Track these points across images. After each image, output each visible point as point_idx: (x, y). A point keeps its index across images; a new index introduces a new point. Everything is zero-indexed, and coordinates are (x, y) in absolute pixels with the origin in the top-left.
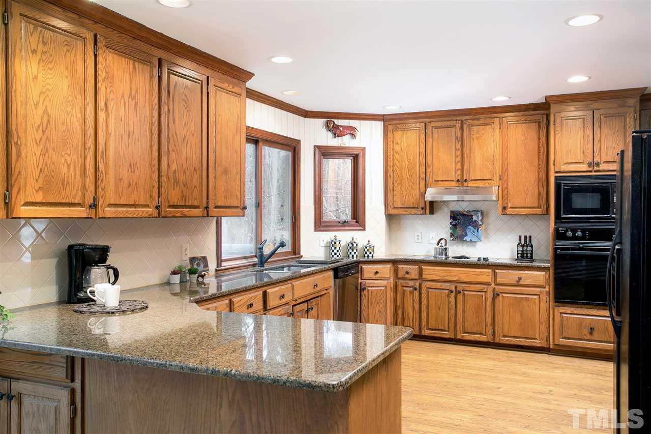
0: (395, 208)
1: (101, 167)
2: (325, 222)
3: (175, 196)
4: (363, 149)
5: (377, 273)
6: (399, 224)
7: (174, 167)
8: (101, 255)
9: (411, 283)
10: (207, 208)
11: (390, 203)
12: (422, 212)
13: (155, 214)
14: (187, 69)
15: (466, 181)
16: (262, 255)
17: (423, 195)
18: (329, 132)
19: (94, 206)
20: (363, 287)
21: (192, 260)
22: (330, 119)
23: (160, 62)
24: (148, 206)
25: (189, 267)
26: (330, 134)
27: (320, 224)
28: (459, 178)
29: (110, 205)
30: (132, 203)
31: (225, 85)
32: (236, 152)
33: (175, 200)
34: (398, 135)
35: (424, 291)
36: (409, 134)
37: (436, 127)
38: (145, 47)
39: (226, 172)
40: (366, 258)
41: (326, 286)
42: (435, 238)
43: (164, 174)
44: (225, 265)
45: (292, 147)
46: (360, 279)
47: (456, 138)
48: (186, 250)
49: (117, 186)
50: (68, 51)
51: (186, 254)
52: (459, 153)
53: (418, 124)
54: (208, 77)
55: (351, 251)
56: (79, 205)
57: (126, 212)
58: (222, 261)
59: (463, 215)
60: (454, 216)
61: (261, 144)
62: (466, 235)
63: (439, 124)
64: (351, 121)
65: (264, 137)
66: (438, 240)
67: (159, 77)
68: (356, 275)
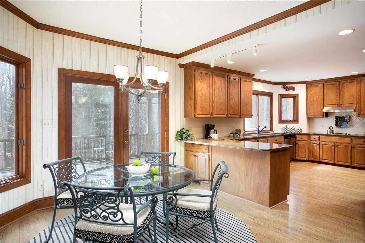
0: (310, 115)
1: (213, 105)
2: (283, 120)
3: (231, 112)
4: (298, 95)
5: (302, 138)
6: (313, 121)
7: (231, 104)
8: (213, 127)
9: (316, 142)
10: (240, 115)
11: (309, 114)
12: (322, 116)
13: (226, 117)
14: (234, 76)
15: (341, 104)
16: (258, 130)
17: (322, 110)
18: (284, 89)
19: (212, 115)
20: (296, 143)
21: (236, 130)
22: (284, 85)
23: (227, 76)
24: (224, 115)
25: (235, 132)
26: (284, 90)
27: (281, 121)
28: (338, 103)
29: (215, 114)
30: (220, 114)
31: (246, 80)
32: (249, 98)
33: (231, 113)
34: (312, 89)
35: (321, 145)
36: (317, 88)
37: (328, 85)
38: (223, 73)
39: (246, 105)
40: (299, 133)
41: (281, 141)
42: (328, 126)
43: (228, 106)
44: (246, 133)
45: (270, 95)
46: (295, 140)
47: (337, 88)
48: (235, 127)
49: (217, 110)
50: (206, 78)
51: (234, 129)
52: (338, 94)
53: (320, 84)
54: (241, 78)
55: (292, 130)
56: (208, 114)
57: (219, 116)
58: (245, 131)
59: (341, 117)
60: (337, 118)
61: (258, 95)
62: (342, 125)
63: (329, 83)
64: (293, 85)
65: (260, 93)
66: (329, 127)
67: (227, 80)
68: (294, 138)
